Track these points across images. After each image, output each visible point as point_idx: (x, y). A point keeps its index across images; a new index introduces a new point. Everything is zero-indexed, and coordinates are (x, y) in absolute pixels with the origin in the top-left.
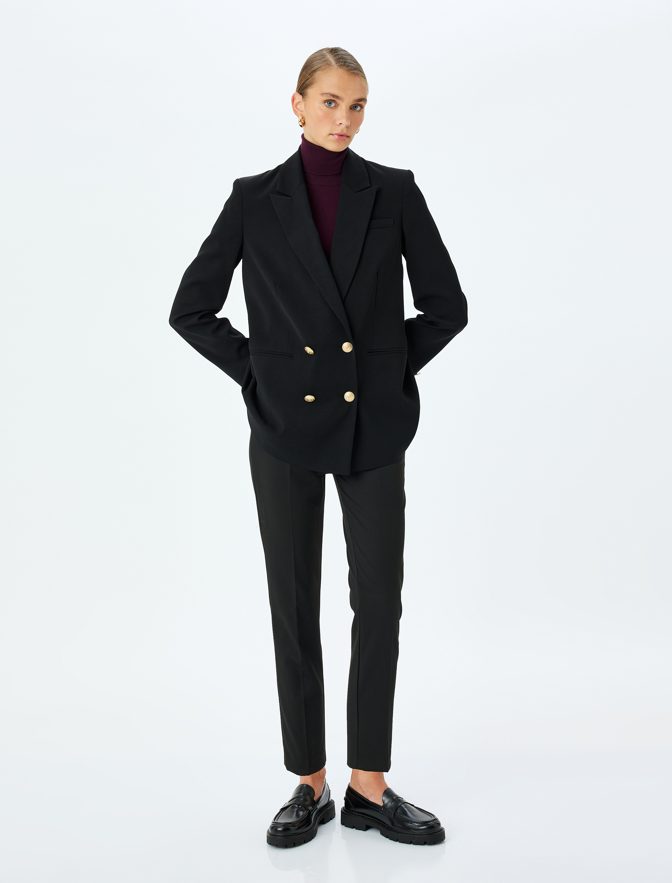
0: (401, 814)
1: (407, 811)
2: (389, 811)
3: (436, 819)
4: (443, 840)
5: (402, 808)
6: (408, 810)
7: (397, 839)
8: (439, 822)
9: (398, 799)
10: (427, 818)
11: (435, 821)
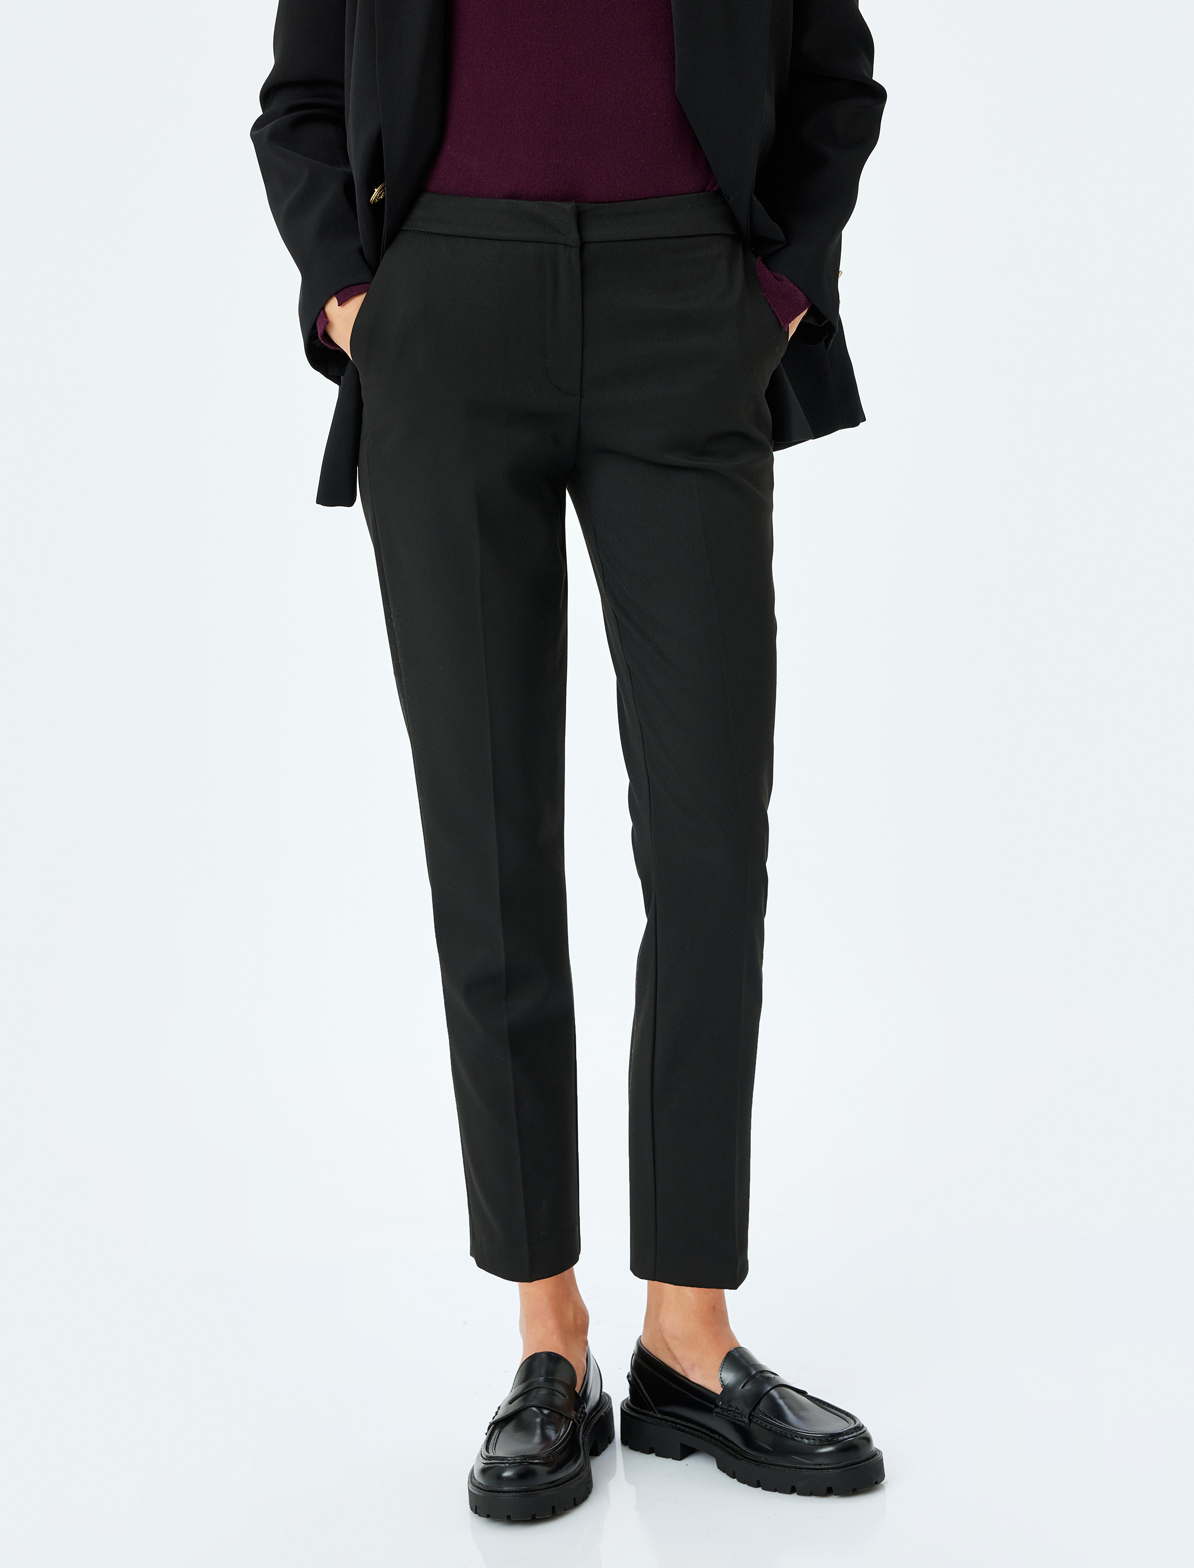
0: (768, 1416)
1: (785, 1408)
2: (737, 1408)
3: (860, 1428)
4: (877, 1483)
5: (773, 1399)
6: (786, 1404)
7: (758, 1482)
8: (868, 1434)
9: (763, 1376)
10: (837, 1426)
11: (855, 1434)
